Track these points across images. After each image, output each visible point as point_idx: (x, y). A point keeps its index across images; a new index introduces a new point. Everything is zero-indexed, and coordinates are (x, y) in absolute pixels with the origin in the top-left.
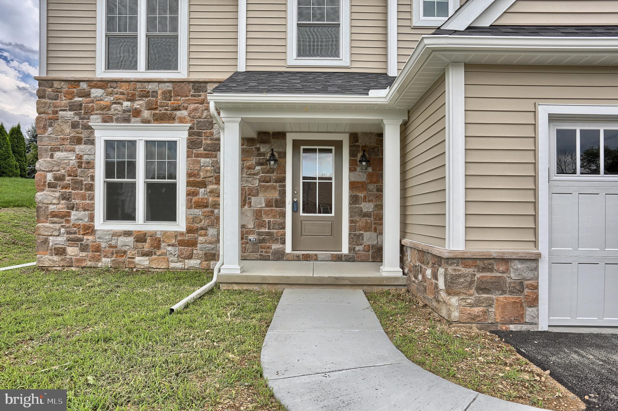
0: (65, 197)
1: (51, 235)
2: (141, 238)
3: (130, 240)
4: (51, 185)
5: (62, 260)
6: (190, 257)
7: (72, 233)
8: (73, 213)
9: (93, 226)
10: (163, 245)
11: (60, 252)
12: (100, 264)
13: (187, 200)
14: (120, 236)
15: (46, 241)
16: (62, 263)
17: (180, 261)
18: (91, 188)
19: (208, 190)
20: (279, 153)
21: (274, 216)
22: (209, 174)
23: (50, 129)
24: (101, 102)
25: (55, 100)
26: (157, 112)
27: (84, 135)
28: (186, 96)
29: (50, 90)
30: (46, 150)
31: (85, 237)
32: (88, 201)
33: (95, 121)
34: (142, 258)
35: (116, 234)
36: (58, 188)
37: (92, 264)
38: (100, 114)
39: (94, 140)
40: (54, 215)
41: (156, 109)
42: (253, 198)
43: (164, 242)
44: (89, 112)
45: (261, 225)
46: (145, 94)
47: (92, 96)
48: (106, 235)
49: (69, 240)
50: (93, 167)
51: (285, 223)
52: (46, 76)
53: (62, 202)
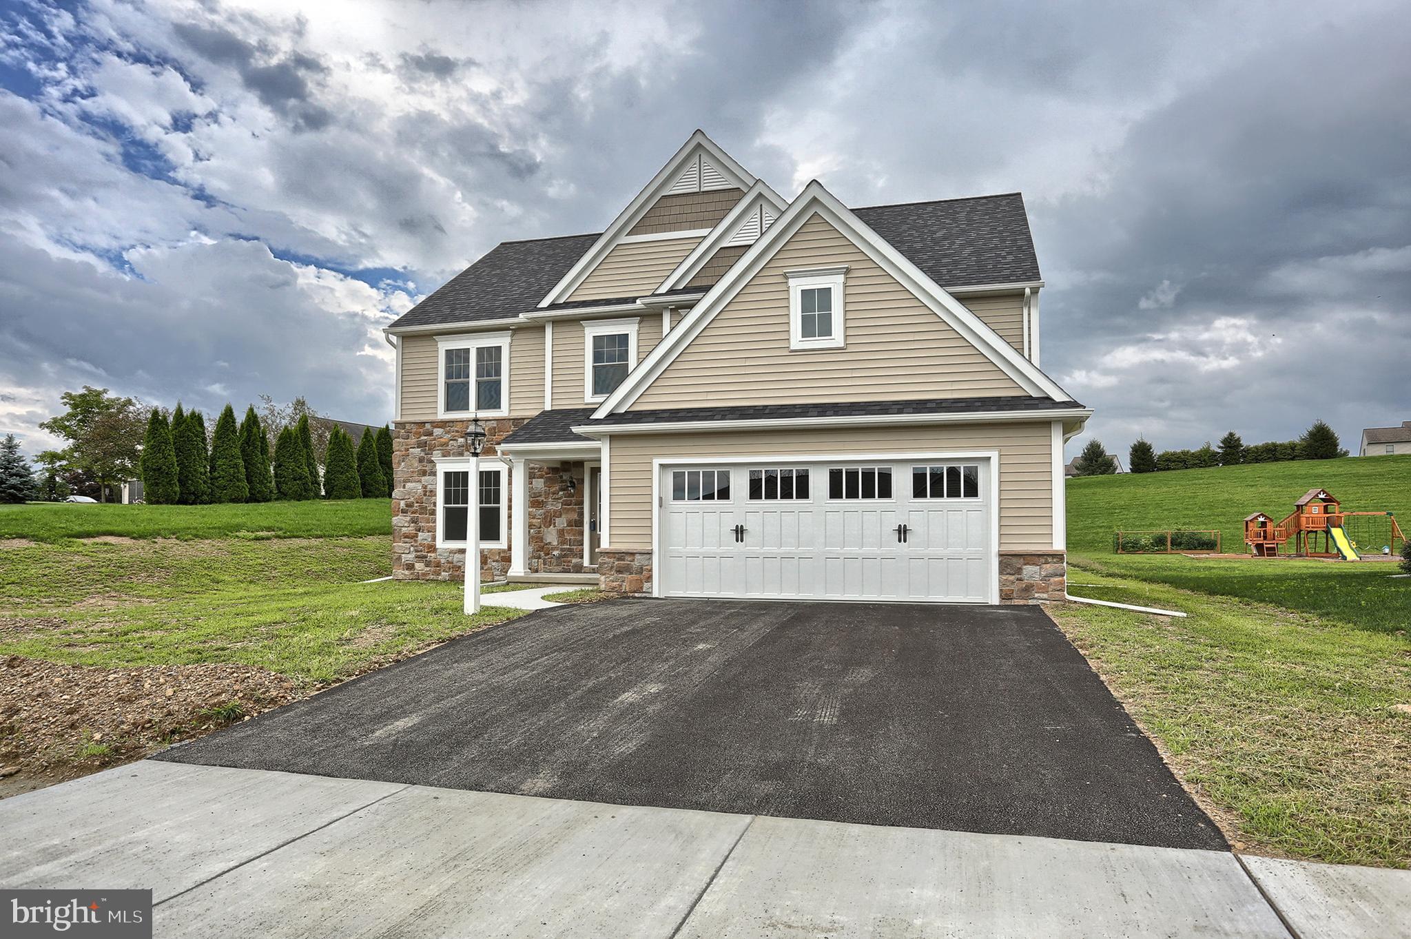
0: (414, 521)
1: (403, 553)
4: (404, 511)
5: (412, 574)
7: (419, 552)
8: (420, 534)
9: (435, 545)
10: (489, 561)
11: (410, 567)
12: (440, 578)
13: (508, 522)
14: (456, 553)
15: (399, 558)
16: (412, 577)
17: (503, 575)
18: (433, 513)
20: (578, 480)
21: (574, 535)
23: (403, 464)
24: (441, 440)
25: (408, 439)
27: (428, 468)
28: (507, 432)
29: (403, 431)
30: (400, 482)
31: (429, 555)
32: (431, 524)
33: (436, 456)
35: (452, 552)
36: (409, 514)
37: (435, 577)
38: (440, 450)
39: (436, 472)
40: (406, 536)
42: (557, 519)
43: (489, 558)
44: (432, 449)
45: (563, 543)
47: (434, 434)
48: (444, 552)
49: (416, 557)
50: (435, 495)
51: (583, 540)
52: (399, 419)
53: (413, 525)
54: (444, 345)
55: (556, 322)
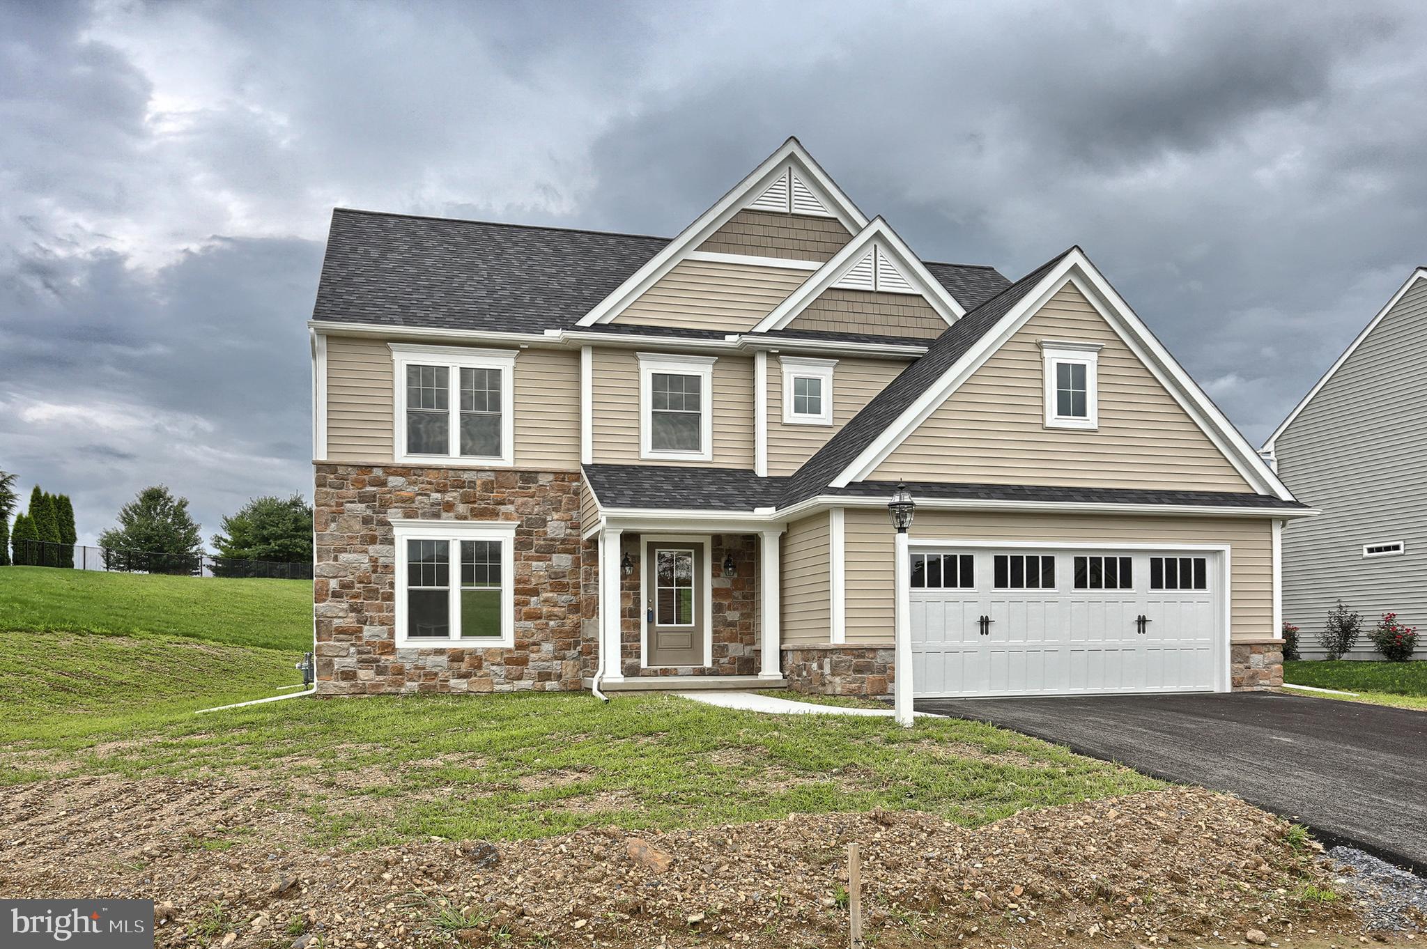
0: (353, 609)
1: (336, 656)
2: (457, 656)
3: (443, 659)
4: (335, 595)
5: (352, 686)
6: (520, 678)
7: (365, 653)
8: (366, 628)
9: (394, 643)
10: (484, 664)
11: (349, 676)
12: (403, 690)
13: (515, 611)
14: (430, 654)
15: (329, 664)
16: (353, 690)
17: (508, 683)
18: (390, 597)
19: (542, 599)
20: (633, 557)
21: (628, 628)
22: (542, 580)
23: (333, 525)
24: (402, 493)
25: (341, 489)
26: (475, 506)
27: (380, 532)
28: (513, 488)
29: (332, 476)
30: (328, 551)
31: (383, 657)
32: (387, 614)
33: (394, 515)
34: (459, 681)
35: (424, 653)
36: (345, 598)
37: (393, 689)
38: (401, 507)
39: (393, 539)
40: (340, 631)
41: (474, 502)
43: (486, 660)
44: (385, 505)
46: (460, 485)
47: (389, 485)
48: (411, 654)
49: (361, 662)
50: (393, 572)
51: (640, 634)
52: (326, 459)
53: (351, 615)
54: (403, 359)
55: (598, 348)
